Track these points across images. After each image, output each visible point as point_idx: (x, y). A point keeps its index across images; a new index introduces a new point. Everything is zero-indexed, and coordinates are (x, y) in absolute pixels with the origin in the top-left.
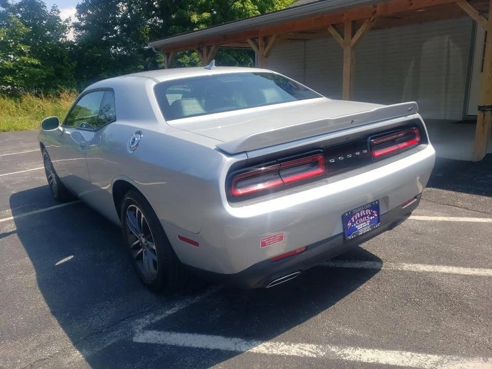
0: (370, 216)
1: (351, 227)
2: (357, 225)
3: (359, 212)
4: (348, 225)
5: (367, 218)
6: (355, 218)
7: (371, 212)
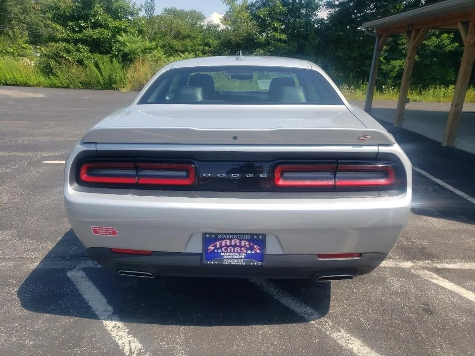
0: (247, 249)
1: (213, 251)
2: (222, 252)
3: (231, 240)
4: (210, 248)
5: (241, 250)
6: (221, 244)
7: (249, 245)
